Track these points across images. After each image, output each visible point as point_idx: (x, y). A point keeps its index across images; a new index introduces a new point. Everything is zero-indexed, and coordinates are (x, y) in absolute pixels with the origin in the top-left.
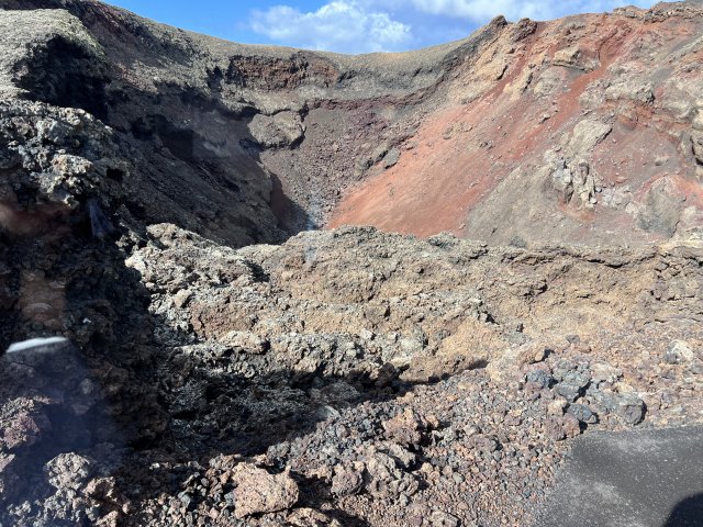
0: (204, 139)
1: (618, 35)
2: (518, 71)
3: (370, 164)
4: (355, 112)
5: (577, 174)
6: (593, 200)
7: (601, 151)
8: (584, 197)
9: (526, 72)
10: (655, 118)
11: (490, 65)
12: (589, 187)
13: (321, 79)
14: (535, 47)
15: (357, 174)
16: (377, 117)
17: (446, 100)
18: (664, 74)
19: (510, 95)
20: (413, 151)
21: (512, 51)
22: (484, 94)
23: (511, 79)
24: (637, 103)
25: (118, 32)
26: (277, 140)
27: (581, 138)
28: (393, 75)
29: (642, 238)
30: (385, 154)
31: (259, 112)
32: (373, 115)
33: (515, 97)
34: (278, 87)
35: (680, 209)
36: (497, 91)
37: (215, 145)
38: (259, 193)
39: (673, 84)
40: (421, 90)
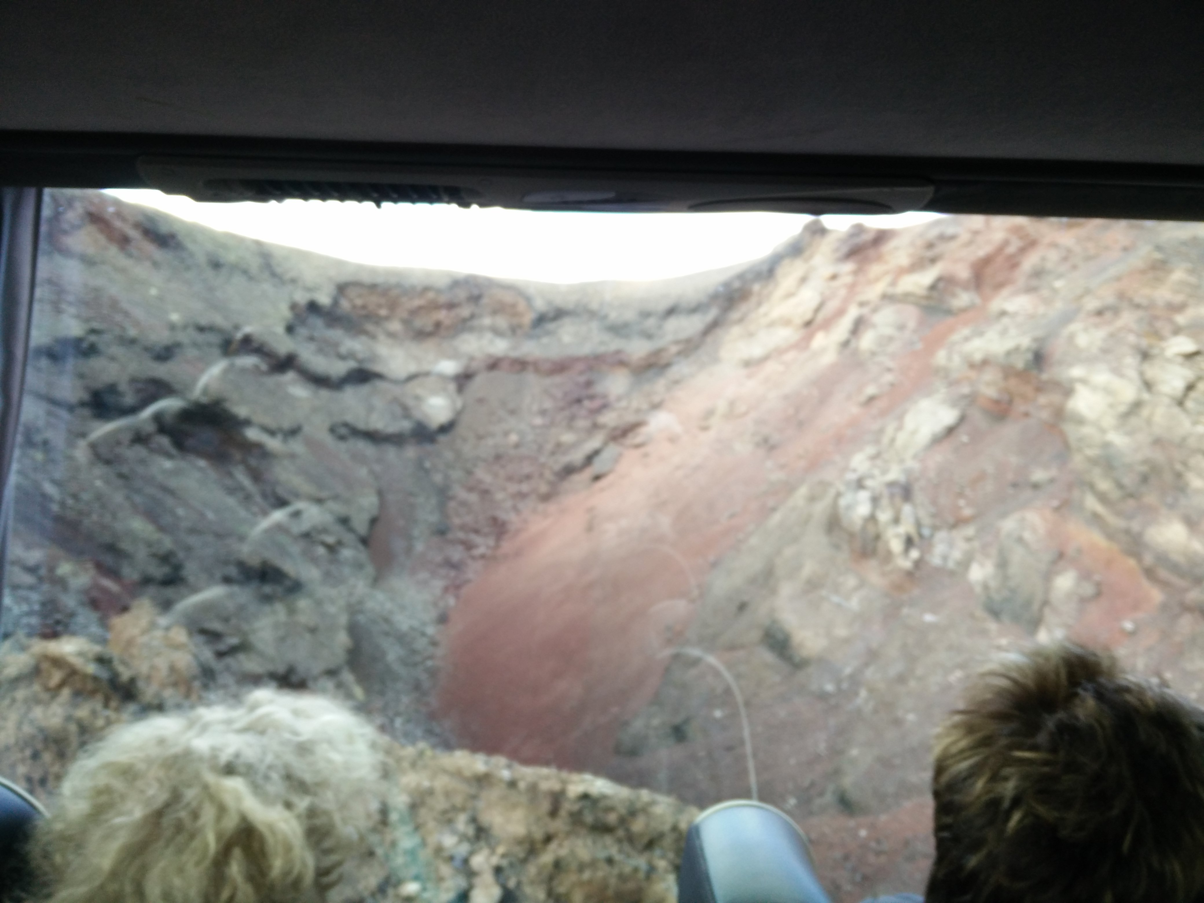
0: (247, 423)
3: (569, 470)
4: (558, 379)
5: (885, 502)
6: (915, 554)
7: (938, 457)
8: (896, 546)
9: (853, 312)
11: (793, 301)
12: (906, 527)
13: (502, 322)
14: (875, 269)
15: (544, 488)
17: (716, 360)
19: (823, 350)
20: (642, 450)
21: (834, 277)
22: (778, 352)
23: (827, 324)
24: (1008, 372)
26: (406, 425)
30: (596, 453)
31: (379, 376)
32: (589, 384)
33: (829, 358)
34: (421, 335)
35: (1048, 577)
36: (803, 344)
38: (344, 521)
40: (677, 342)
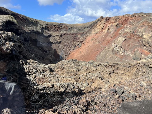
0: (40, 42)
1: (126, 20)
2: (106, 27)
3: (75, 47)
4: (72, 36)
5: (119, 48)
6: (123, 54)
7: (124, 43)
8: (121, 53)
9: (108, 27)
10: (135, 37)
11: (100, 26)
12: (122, 51)
13: (65, 29)
14: (109, 22)
15: (73, 49)
16: (77, 37)
17: (91, 33)
18: (136, 28)
19: (104, 32)
20: (84, 44)
21: (105, 23)
22: (99, 32)
23: (105, 29)
24: (131, 33)
25: (22, 20)
26: (56, 42)
27: (120, 41)
28: (80, 28)
29: (133, 61)
30: (78, 45)
31: (52, 36)
32: (76, 36)
33: (106, 32)
34: (56, 31)
35: (141, 55)
36: (102, 31)
37: (42, 43)
38: (52, 53)
39: (138, 30)
40: (86, 31)
